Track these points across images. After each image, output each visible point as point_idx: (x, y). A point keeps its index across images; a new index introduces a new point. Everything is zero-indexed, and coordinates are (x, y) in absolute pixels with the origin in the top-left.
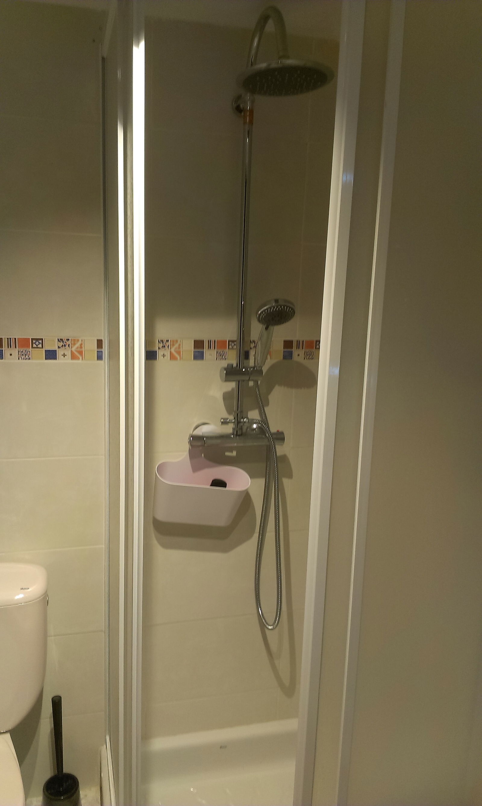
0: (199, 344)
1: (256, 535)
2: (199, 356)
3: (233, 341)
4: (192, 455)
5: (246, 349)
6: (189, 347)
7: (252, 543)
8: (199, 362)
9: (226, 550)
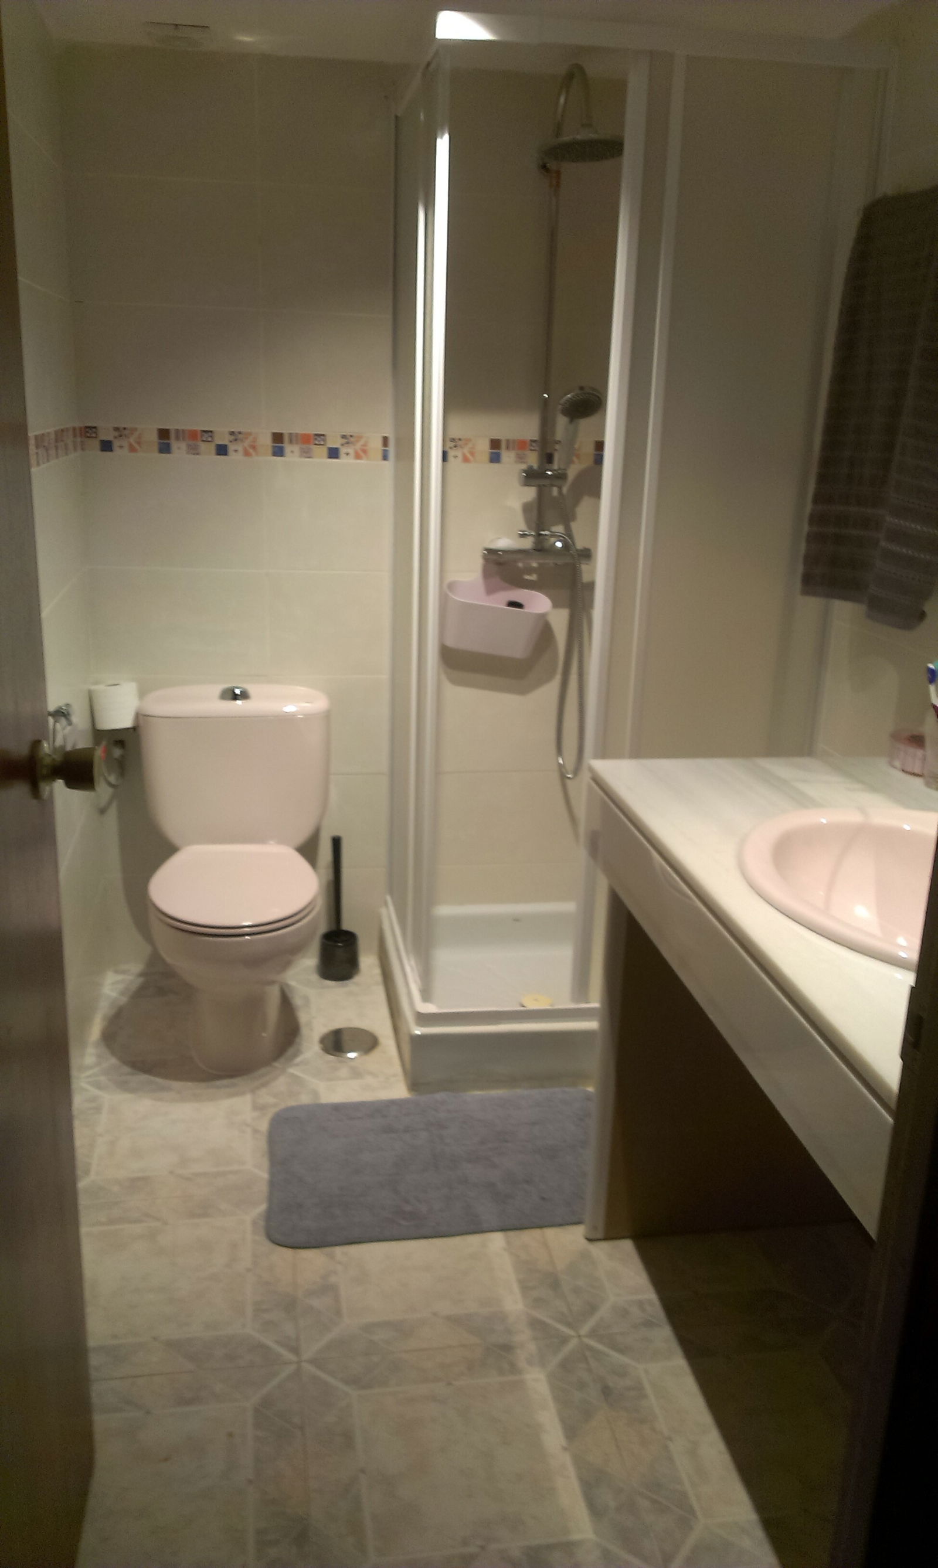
0: (495, 444)
1: (558, 678)
2: (495, 458)
3: (534, 441)
4: (487, 574)
5: (549, 451)
6: (483, 447)
7: (554, 685)
8: (495, 466)
9: (523, 691)
